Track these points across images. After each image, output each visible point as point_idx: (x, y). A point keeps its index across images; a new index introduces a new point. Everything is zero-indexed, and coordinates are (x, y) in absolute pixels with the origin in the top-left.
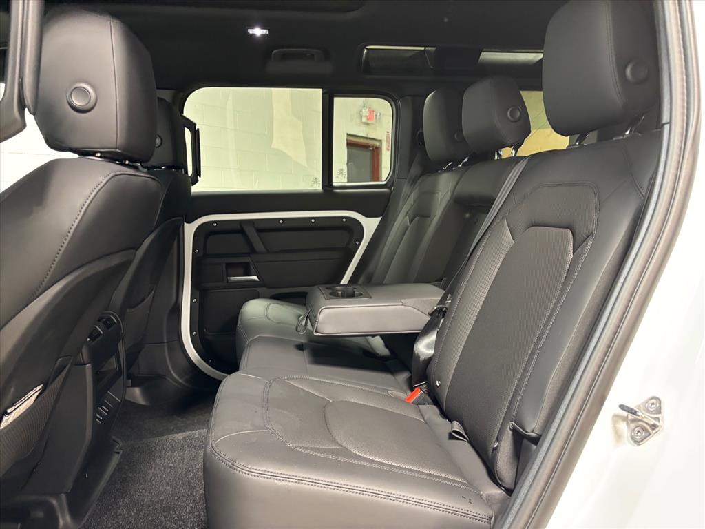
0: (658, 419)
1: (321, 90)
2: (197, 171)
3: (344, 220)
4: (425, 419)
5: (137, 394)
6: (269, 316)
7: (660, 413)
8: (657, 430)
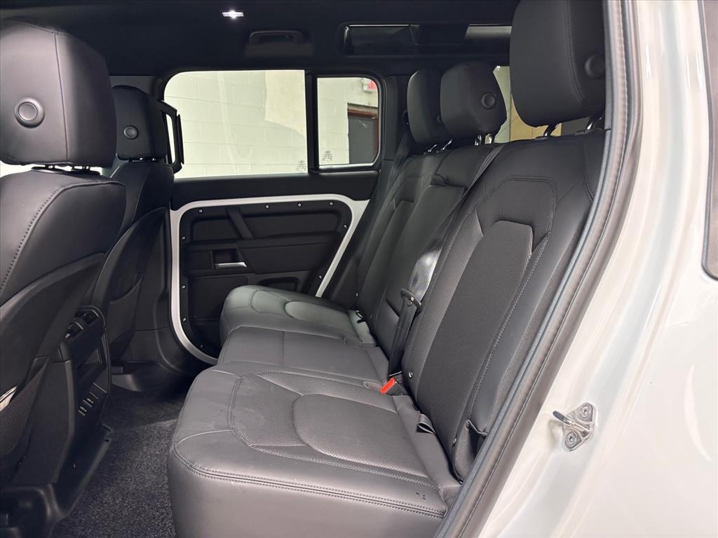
1: (304, 71)
2: (180, 157)
3: (331, 204)
4: (398, 409)
5: (129, 381)
6: (254, 305)
7: (591, 420)
8: (586, 437)
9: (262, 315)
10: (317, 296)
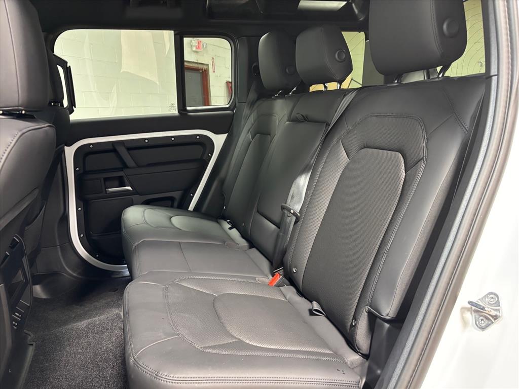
0: (498, 310)
1: (173, 31)
2: (72, 103)
3: (198, 137)
4: (287, 298)
5: (38, 290)
6: (148, 221)
7: (499, 306)
8: (498, 320)
9: (158, 230)
10: (189, 209)
